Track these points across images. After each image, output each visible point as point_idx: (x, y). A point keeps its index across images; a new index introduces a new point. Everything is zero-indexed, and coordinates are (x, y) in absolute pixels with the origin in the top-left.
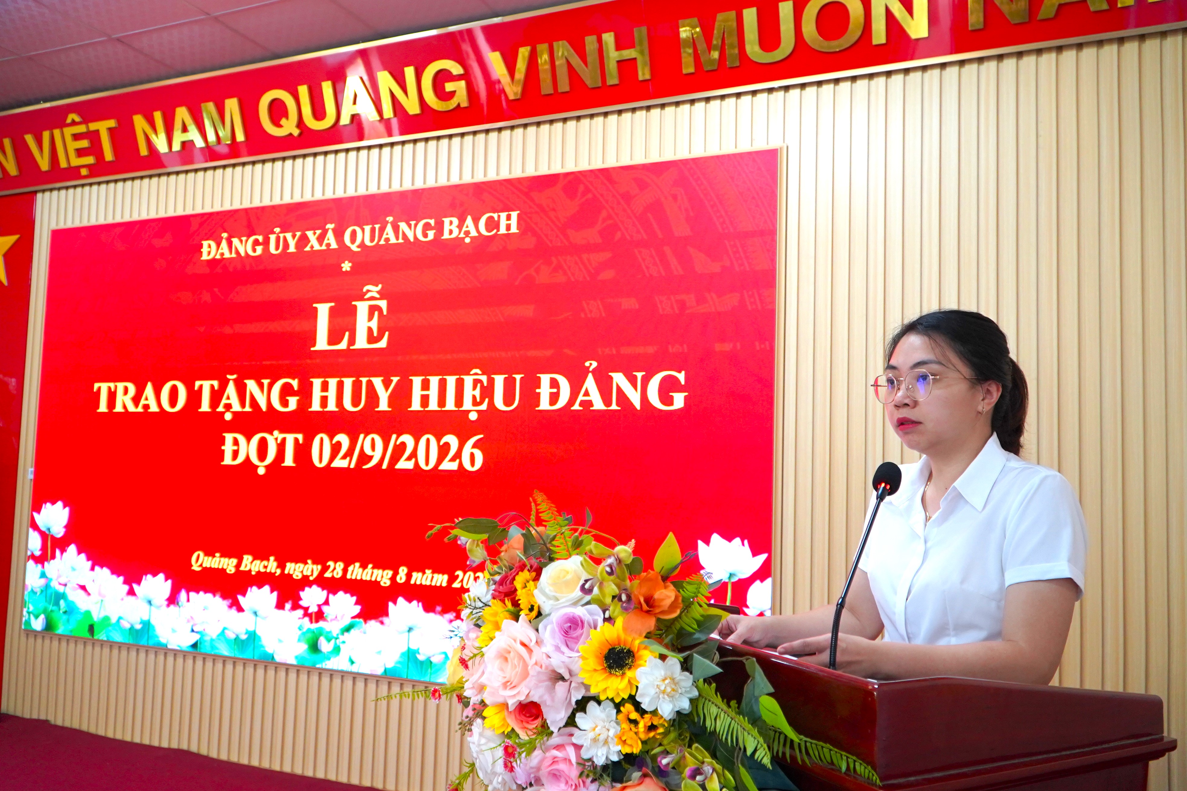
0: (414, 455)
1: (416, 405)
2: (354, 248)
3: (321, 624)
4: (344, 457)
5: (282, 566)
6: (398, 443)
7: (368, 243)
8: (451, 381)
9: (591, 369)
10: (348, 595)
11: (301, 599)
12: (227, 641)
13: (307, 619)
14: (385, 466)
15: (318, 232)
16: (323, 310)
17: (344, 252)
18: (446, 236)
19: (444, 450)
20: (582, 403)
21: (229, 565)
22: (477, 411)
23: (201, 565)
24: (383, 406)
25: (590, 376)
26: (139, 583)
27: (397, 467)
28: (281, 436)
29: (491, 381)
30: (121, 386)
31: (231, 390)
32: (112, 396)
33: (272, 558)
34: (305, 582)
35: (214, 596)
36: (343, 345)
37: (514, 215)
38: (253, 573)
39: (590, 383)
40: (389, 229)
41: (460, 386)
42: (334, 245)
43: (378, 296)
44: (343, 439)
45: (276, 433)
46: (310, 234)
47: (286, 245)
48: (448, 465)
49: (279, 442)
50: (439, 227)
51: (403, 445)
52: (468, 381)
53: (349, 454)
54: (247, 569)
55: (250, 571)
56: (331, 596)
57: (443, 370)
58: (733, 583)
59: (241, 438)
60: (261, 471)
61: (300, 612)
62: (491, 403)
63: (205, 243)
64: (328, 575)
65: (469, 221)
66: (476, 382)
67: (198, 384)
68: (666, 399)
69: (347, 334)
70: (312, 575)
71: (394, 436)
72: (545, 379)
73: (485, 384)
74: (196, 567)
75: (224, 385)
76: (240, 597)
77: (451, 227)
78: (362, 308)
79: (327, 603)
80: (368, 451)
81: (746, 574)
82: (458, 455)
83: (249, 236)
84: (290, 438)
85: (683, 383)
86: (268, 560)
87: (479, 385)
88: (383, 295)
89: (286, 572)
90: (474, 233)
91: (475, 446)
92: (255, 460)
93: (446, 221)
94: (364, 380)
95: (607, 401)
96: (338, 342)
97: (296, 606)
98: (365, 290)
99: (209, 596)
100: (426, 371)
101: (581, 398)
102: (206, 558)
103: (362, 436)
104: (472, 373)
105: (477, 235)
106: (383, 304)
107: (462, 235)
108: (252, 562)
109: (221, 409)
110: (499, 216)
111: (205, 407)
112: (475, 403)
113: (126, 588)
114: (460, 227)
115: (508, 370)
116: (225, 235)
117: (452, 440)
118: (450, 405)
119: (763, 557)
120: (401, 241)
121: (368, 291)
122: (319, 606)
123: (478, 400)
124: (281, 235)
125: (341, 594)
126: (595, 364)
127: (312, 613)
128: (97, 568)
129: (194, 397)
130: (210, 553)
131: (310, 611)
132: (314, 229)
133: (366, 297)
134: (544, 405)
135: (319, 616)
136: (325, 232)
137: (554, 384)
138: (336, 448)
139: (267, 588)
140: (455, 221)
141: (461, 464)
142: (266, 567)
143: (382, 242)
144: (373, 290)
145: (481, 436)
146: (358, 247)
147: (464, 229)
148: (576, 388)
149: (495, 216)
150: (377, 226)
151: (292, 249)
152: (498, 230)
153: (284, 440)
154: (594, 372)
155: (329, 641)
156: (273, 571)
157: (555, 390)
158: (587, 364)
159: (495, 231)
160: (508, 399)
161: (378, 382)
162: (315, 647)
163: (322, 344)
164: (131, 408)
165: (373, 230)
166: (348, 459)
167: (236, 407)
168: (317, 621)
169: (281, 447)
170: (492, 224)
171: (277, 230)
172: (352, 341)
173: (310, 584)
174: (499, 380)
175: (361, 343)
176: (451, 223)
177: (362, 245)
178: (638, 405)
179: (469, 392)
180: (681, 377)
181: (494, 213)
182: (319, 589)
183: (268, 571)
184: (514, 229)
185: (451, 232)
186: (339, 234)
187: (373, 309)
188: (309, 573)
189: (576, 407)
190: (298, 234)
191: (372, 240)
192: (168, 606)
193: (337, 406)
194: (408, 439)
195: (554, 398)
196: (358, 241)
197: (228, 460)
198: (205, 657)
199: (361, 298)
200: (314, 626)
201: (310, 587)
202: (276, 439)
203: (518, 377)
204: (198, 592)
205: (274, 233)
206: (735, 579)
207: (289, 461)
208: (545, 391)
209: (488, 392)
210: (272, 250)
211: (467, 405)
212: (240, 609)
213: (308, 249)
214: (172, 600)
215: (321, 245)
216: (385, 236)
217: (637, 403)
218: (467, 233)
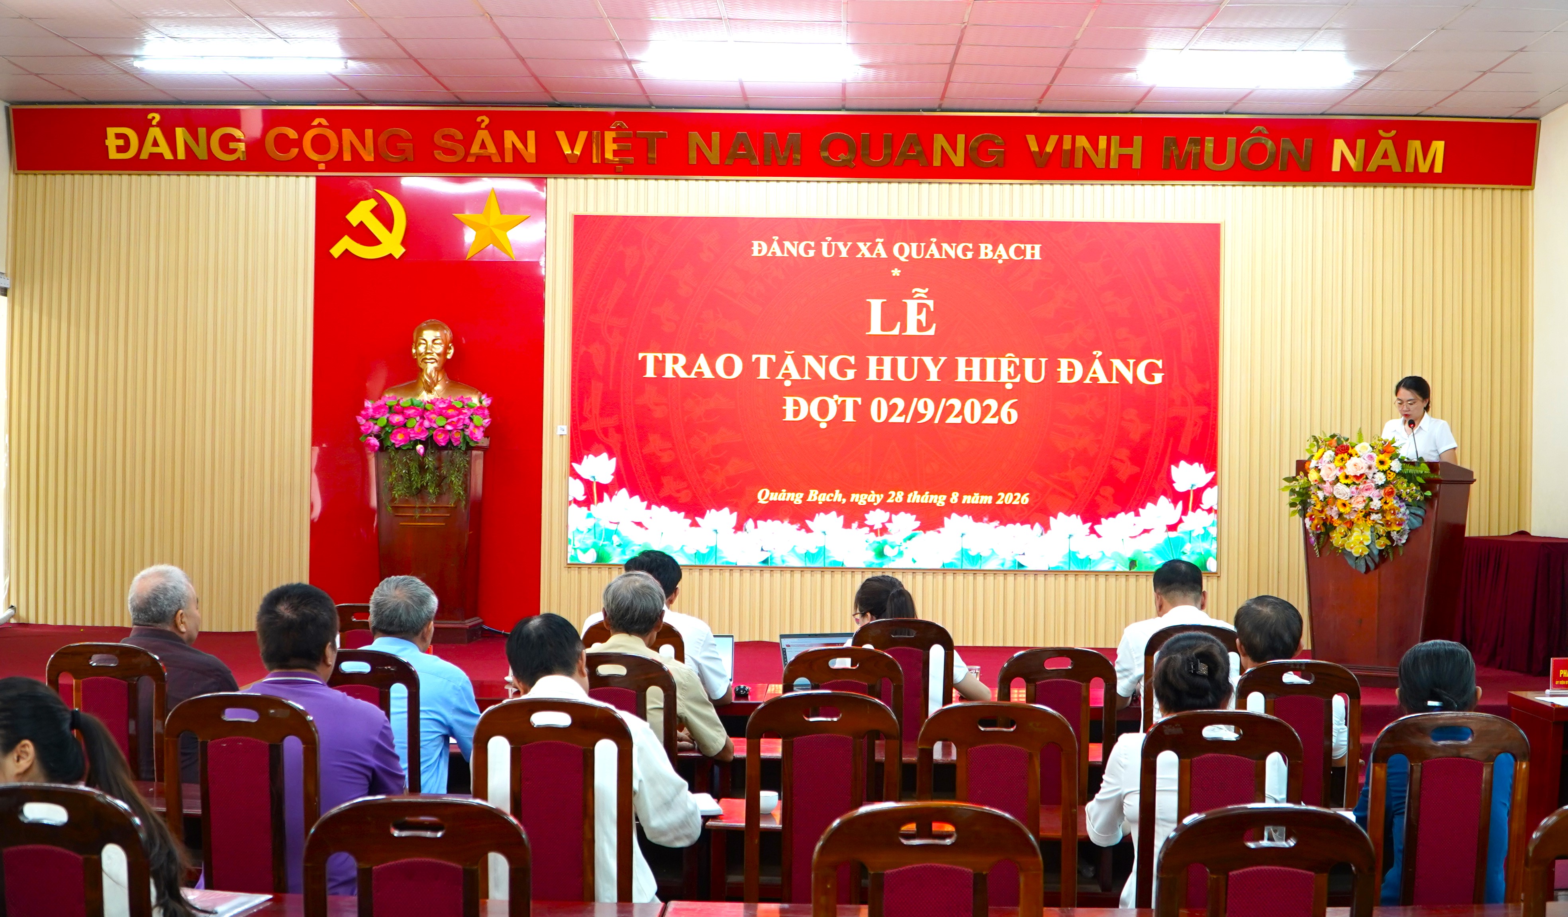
0: (961, 413)
1: (961, 377)
2: (903, 259)
3: (885, 537)
4: (900, 415)
5: (847, 496)
6: (947, 404)
7: (914, 256)
8: (990, 362)
9: (1097, 356)
10: (909, 515)
11: (866, 520)
12: (798, 556)
13: (873, 534)
14: (936, 421)
15: (869, 244)
16: (876, 306)
17: (892, 261)
18: (982, 256)
19: (986, 410)
20: (1091, 379)
21: (797, 498)
22: (1012, 383)
23: (768, 499)
24: (934, 377)
25: (1097, 361)
26: (702, 515)
27: (948, 421)
28: (840, 399)
29: (1022, 363)
30: (669, 357)
31: (789, 362)
32: (660, 365)
33: (837, 491)
34: (870, 507)
35: (782, 522)
36: (896, 331)
37: (1037, 247)
38: (820, 503)
39: (1097, 366)
40: (933, 247)
41: (997, 365)
42: (884, 255)
43: (926, 297)
44: (900, 402)
45: (836, 397)
46: (861, 245)
47: (838, 252)
48: (988, 420)
49: (839, 403)
50: (977, 251)
51: (952, 407)
52: (1004, 362)
53: (905, 412)
54: (814, 500)
55: (817, 501)
56: (893, 516)
57: (983, 353)
58: (1194, 490)
59: (802, 401)
60: (823, 426)
61: (867, 529)
62: (1023, 378)
63: (756, 243)
64: (890, 500)
65: (1001, 247)
66: (1010, 363)
67: (754, 357)
68: (1150, 377)
69: (899, 324)
70: (876, 502)
71: (944, 400)
72: (1064, 362)
73: (1018, 364)
74: (762, 501)
75: (781, 359)
76: (808, 522)
77: (987, 251)
78: (912, 306)
79: (890, 521)
80: (921, 410)
81: (1201, 484)
82: (998, 413)
83: (800, 241)
84: (849, 402)
85: (1161, 367)
86: (834, 493)
87: (1013, 365)
88: (929, 296)
89: (852, 500)
90: (1005, 257)
91: (1011, 407)
92: (815, 416)
93: (982, 246)
94: (916, 359)
95: (1109, 378)
96: (892, 329)
97: (862, 525)
98: (914, 291)
99: (778, 522)
100: (969, 354)
101: (1090, 375)
102: (772, 494)
103: (915, 400)
104: (1007, 355)
105: (1008, 258)
106: (931, 303)
107: (996, 257)
108: (818, 495)
109: (780, 377)
110: (1025, 247)
111: (763, 374)
112: (1010, 377)
113: (689, 521)
114: (994, 251)
115: (1036, 356)
116: (776, 238)
117: (993, 403)
118: (990, 378)
119: (1212, 474)
120: (944, 257)
121: (916, 292)
122: (883, 524)
123: (1013, 375)
124: (833, 243)
125: (902, 514)
126: (1100, 353)
127: (877, 530)
128: (654, 507)
129: (751, 368)
130: (775, 489)
131: (875, 528)
132: (865, 241)
133: (915, 297)
134: (1064, 379)
135: (884, 530)
136: (875, 244)
137: (1071, 365)
138: (892, 409)
139: (834, 514)
140: (990, 247)
141: (1000, 419)
142: (831, 498)
143: (928, 257)
144: (921, 292)
145: (1016, 400)
146: (906, 258)
147: (997, 253)
148: (1087, 367)
149: (1022, 246)
150: (923, 245)
151: (844, 254)
152: (1025, 257)
153: (844, 402)
154: (1099, 358)
155: (893, 547)
156: (839, 500)
157: (1071, 370)
158: (1094, 353)
159: (1022, 257)
160: (1036, 375)
161: (928, 361)
162: (881, 554)
163: (876, 328)
164: (683, 374)
165: (919, 247)
166: (904, 416)
167: (795, 376)
168: (882, 535)
169: (841, 408)
170: (1019, 252)
171: (829, 239)
172: (904, 328)
173: (874, 508)
174: (1029, 362)
175: (912, 330)
176: (986, 248)
177: (909, 257)
178: (1131, 381)
179: (1005, 370)
180: (1159, 363)
181: (1021, 243)
182: (883, 512)
183: (835, 500)
184: (1037, 257)
185: (986, 254)
186: (888, 248)
187: (920, 307)
188: (873, 500)
189: (1087, 381)
190: (849, 244)
191: (919, 253)
192: (735, 532)
193: (892, 377)
194: (956, 402)
195: (1071, 375)
196: (906, 253)
197: (789, 417)
198: (773, 569)
199: (911, 297)
200: (880, 539)
201: (874, 510)
202: (836, 401)
203: (1043, 360)
204: (765, 520)
205: (826, 241)
206: (1195, 488)
207: (849, 417)
208: (1064, 370)
209: (1020, 369)
210: (825, 253)
211: (1004, 378)
212: (809, 530)
213: (859, 256)
214: (739, 527)
215: (872, 254)
216: (929, 252)
217: (1130, 380)
218: (1000, 256)
